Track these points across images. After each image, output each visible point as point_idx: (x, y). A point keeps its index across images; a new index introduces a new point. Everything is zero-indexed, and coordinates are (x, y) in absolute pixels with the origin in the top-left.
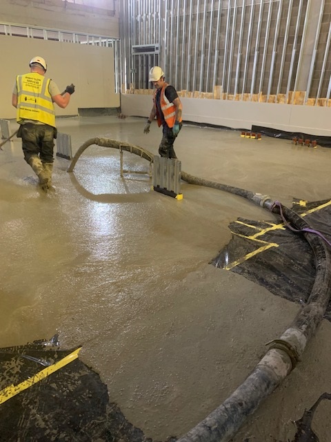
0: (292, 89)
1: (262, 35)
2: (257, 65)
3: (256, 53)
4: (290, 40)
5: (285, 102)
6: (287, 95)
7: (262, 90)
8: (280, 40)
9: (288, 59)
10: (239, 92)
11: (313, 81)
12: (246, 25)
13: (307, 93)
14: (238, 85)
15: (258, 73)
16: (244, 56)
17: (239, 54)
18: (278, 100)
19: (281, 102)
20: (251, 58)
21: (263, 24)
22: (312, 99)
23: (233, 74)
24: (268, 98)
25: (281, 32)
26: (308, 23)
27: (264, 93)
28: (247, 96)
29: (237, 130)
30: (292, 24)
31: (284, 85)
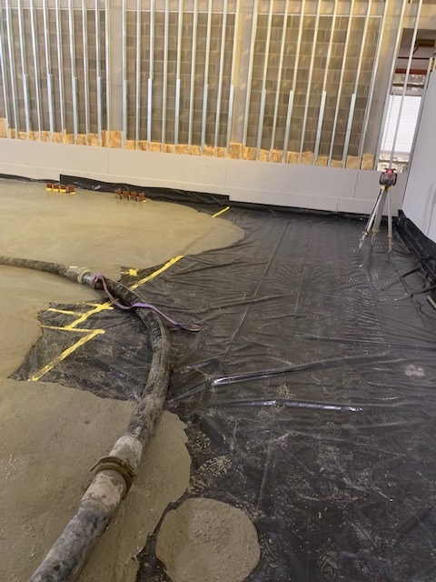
0: (104, 128)
1: (53, 53)
2: (53, 92)
3: (49, 76)
4: (92, 63)
5: (98, 144)
6: (99, 135)
7: (66, 127)
8: (79, 62)
9: (92, 88)
10: (34, 128)
11: (128, 120)
12: (27, 36)
13: (124, 133)
14: (31, 119)
15: (55, 104)
16: (32, 79)
17: (24, 76)
18: (89, 141)
19: (93, 144)
20: (42, 83)
21: (52, 37)
22: (131, 142)
23: (20, 104)
24: (76, 138)
25: (78, 52)
26: (111, 45)
27: (70, 131)
28: (47, 135)
29: (39, 181)
30: (91, 42)
31: (93, 121)
